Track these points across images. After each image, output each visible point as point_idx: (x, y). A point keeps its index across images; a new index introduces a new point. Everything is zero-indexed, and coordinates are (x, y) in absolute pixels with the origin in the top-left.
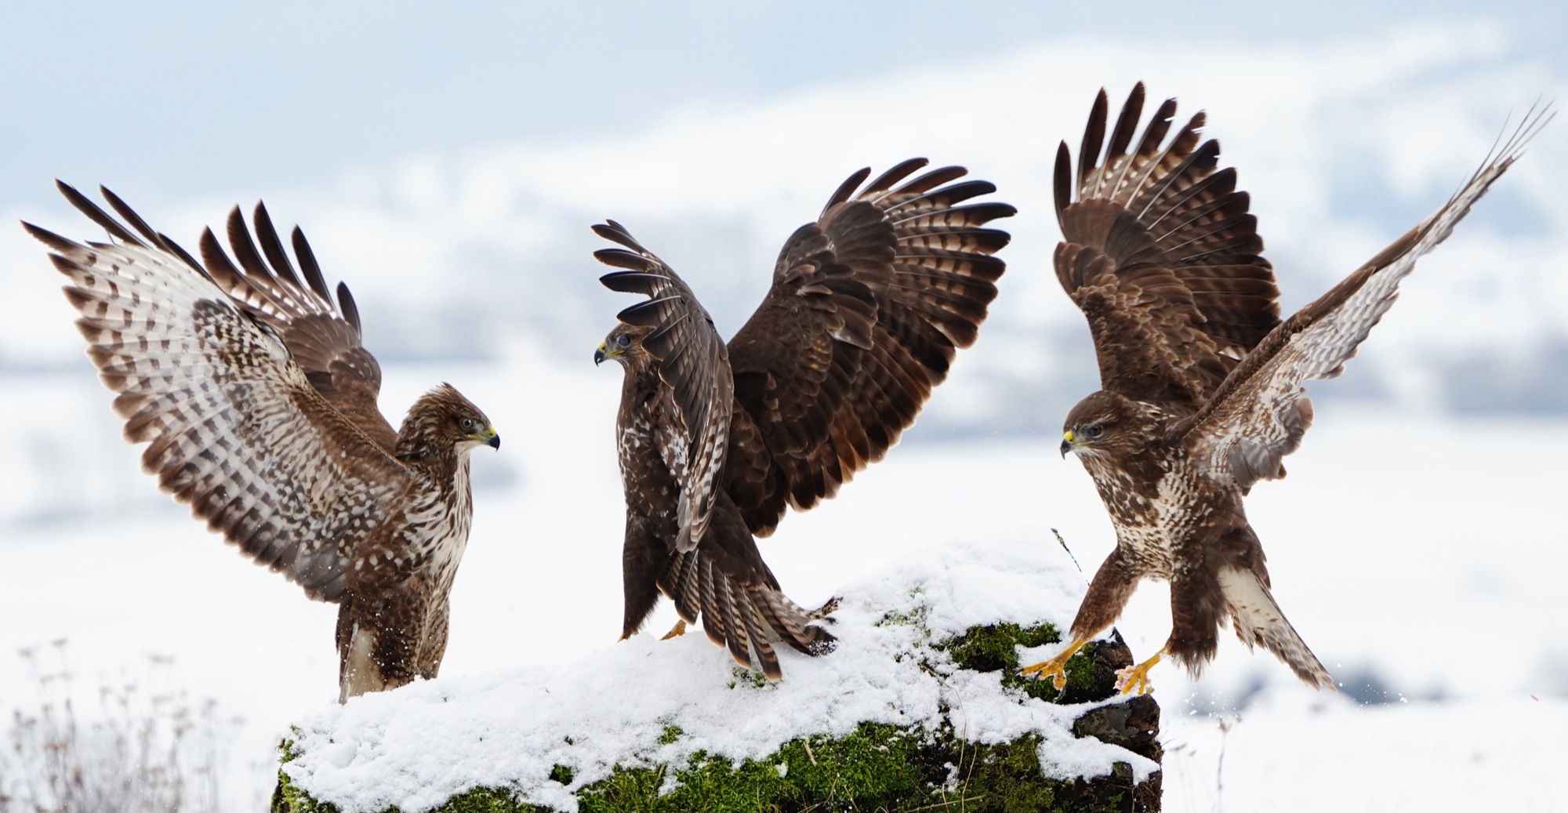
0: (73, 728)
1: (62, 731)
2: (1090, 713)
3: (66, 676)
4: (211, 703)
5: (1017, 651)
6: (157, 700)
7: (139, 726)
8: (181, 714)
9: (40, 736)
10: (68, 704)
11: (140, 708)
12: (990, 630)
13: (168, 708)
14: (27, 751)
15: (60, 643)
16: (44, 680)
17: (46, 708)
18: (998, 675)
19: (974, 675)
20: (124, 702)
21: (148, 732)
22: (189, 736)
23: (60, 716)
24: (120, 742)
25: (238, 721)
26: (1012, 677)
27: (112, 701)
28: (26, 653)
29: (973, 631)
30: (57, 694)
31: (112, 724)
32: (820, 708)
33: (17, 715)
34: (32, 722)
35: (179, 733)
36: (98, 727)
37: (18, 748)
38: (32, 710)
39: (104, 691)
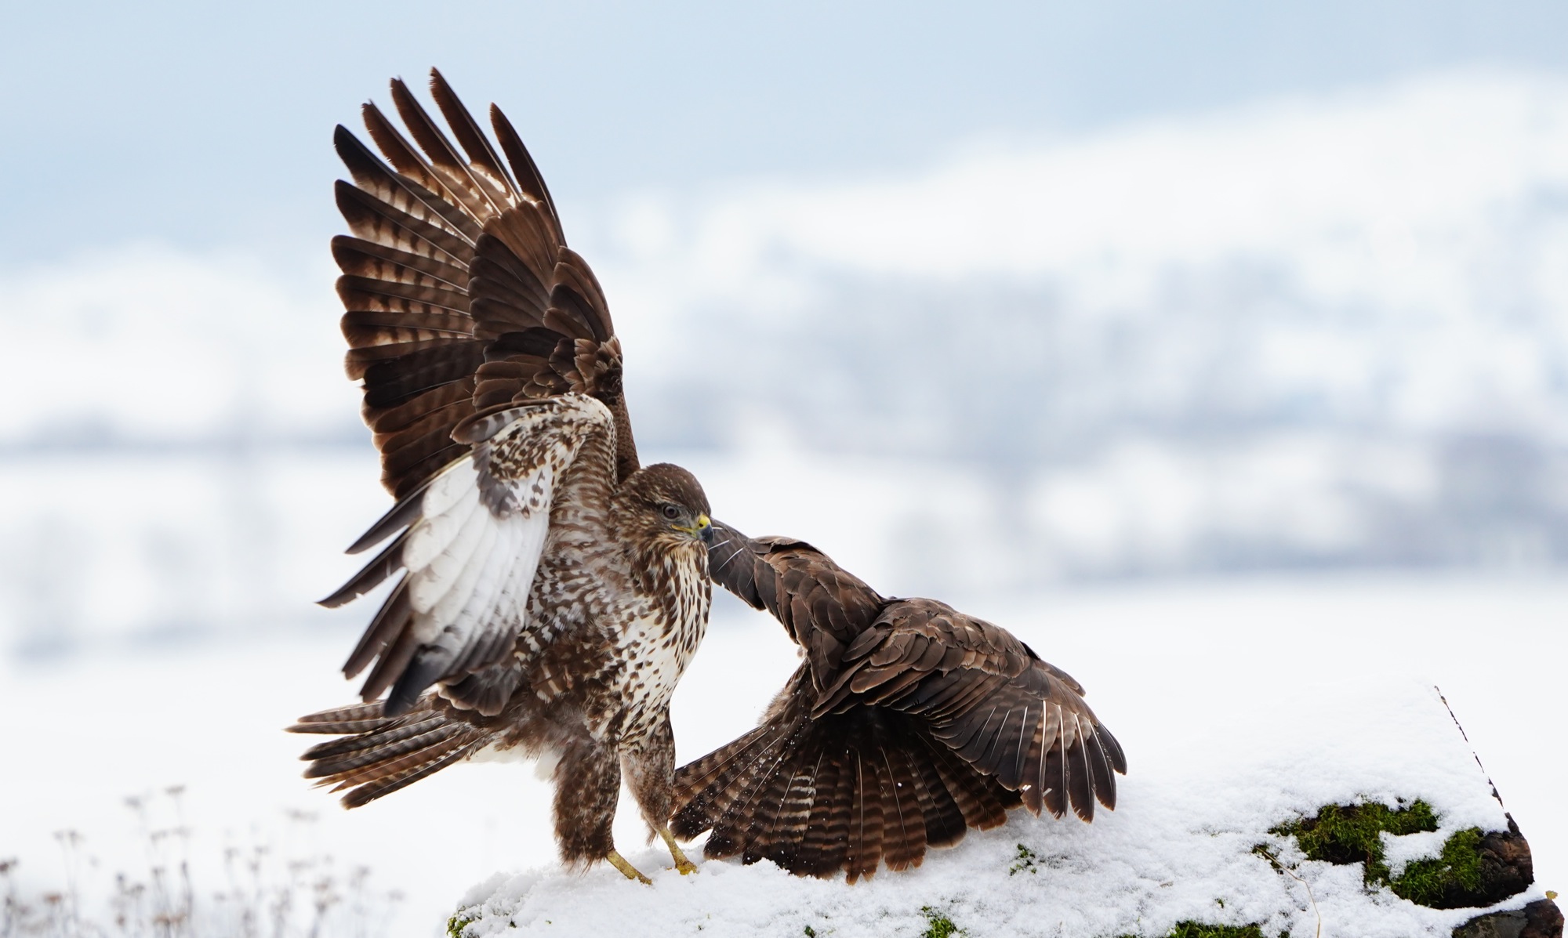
0: (189, 898)
1: (176, 904)
2: (1473, 922)
3: (182, 832)
4: (364, 872)
5: (1382, 840)
6: (296, 866)
7: (272, 898)
8: (324, 886)
9: (147, 908)
10: (184, 867)
11: (275, 875)
12: (1349, 811)
13: (310, 877)
14: (131, 926)
15: (176, 791)
16: (155, 837)
17: (157, 872)
18: (1356, 869)
19: (1327, 867)
20: (255, 867)
21: (283, 907)
22: (334, 911)
23: (174, 883)
24: (247, 917)
25: (396, 896)
26: (1376, 872)
27: (240, 865)
28: (134, 803)
29: (1326, 811)
30: (171, 854)
31: (239, 894)
32: (1129, 903)
33: (120, 878)
34: (139, 888)
35: (322, 908)
36: (220, 897)
37: (121, 921)
38: (139, 874)
39: (230, 853)
